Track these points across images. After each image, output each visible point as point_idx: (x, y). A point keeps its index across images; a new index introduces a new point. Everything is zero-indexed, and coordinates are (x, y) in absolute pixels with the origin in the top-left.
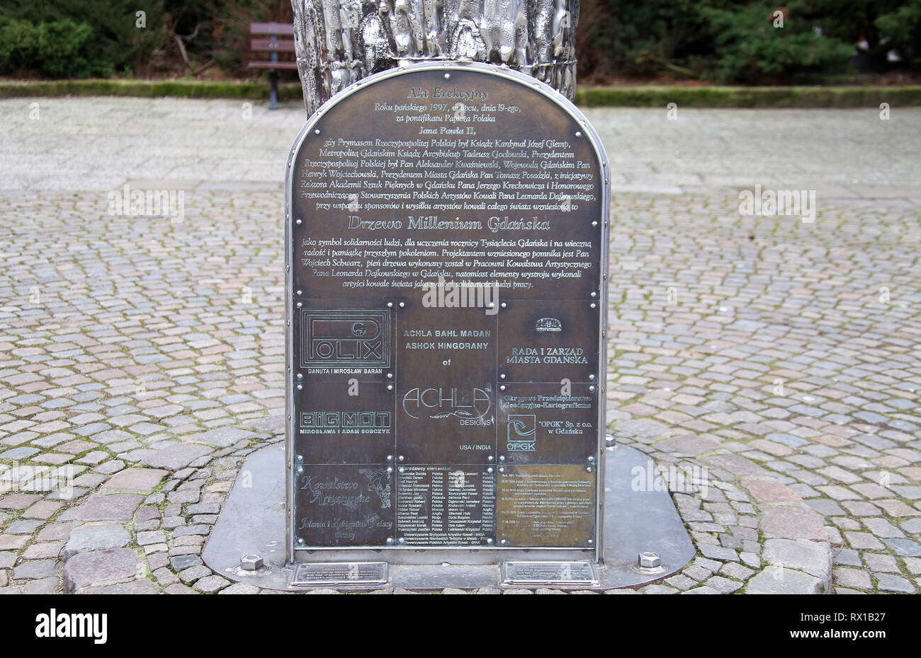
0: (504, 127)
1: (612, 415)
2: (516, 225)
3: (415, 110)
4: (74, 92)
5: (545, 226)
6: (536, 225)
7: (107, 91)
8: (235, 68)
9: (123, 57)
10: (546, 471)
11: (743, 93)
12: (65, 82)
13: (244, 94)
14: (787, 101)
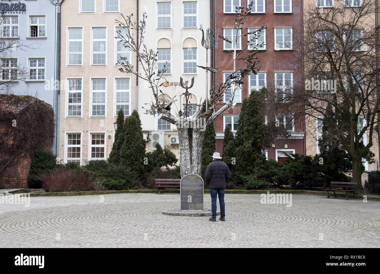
0: (196, 179)
1: (204, 201)
2: (197, 186)
3: (190, 177)
4: (122, 192)
5: (199, 186)
6: (198, 185)
7: (128, 192)
8: (151, 187)
9: (131, 186)
10: (199, 204)
11: (248, 191)
12: (121, 191)
13: (153, 192)
14: (256, 192)
